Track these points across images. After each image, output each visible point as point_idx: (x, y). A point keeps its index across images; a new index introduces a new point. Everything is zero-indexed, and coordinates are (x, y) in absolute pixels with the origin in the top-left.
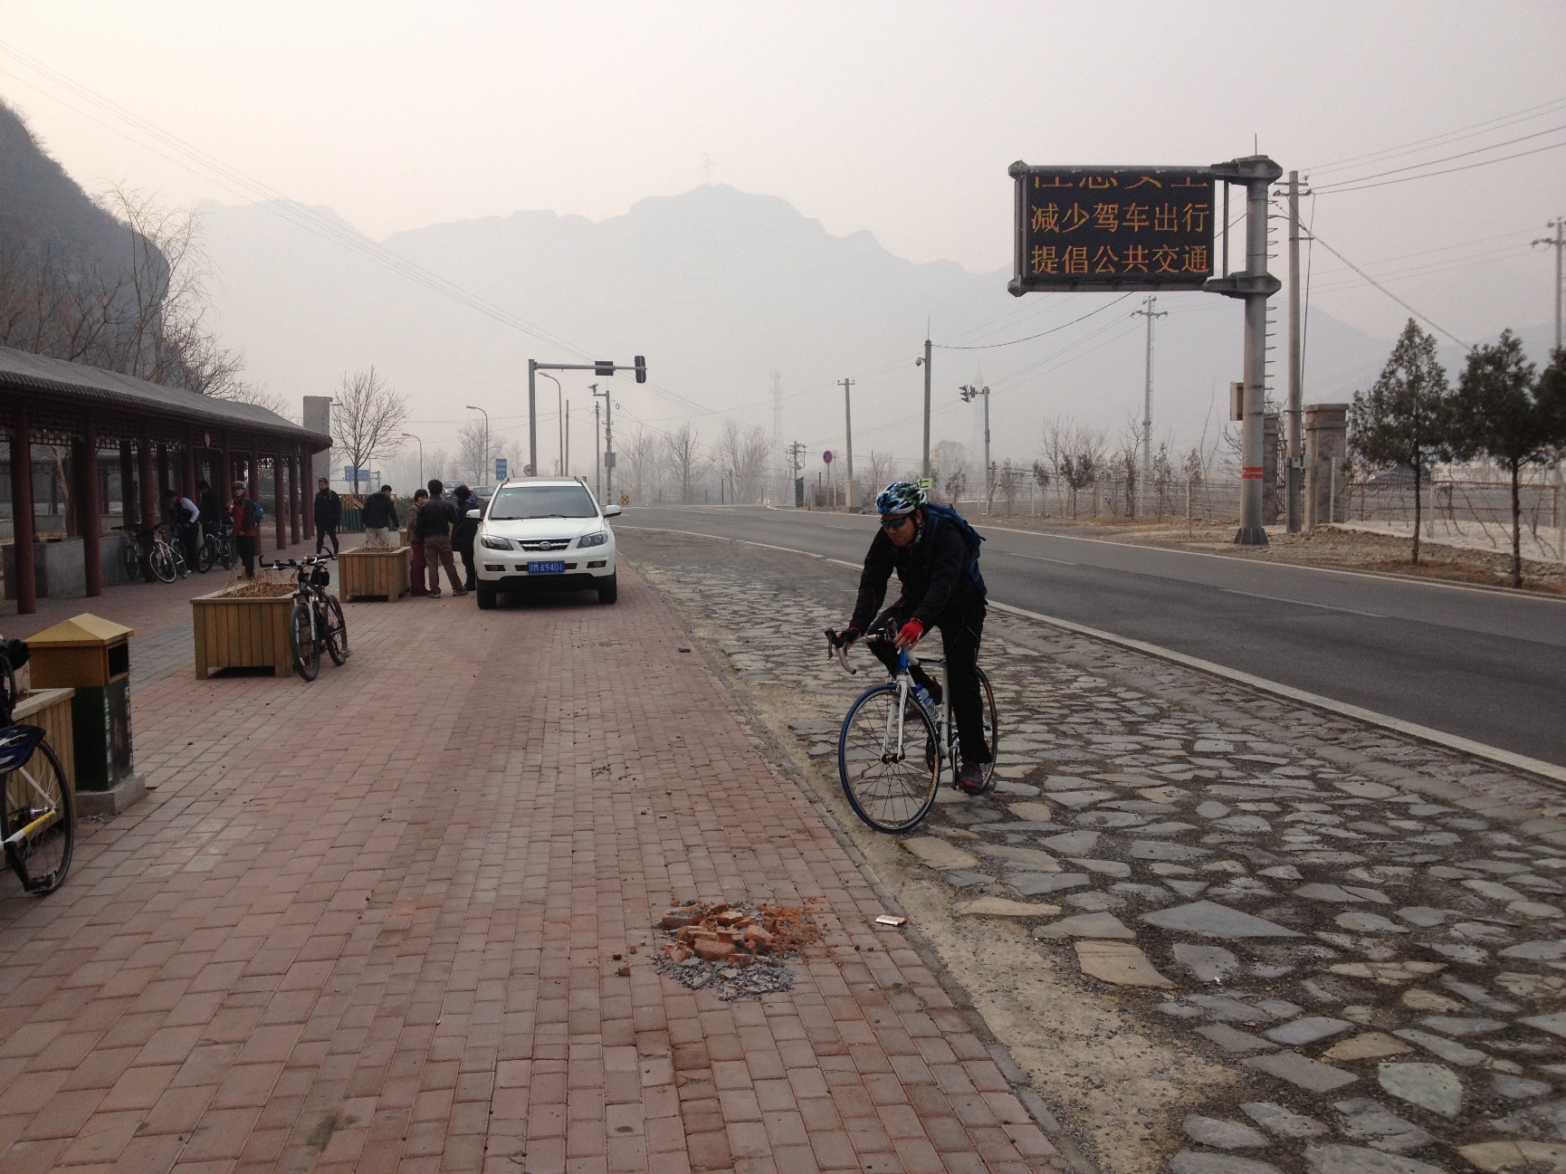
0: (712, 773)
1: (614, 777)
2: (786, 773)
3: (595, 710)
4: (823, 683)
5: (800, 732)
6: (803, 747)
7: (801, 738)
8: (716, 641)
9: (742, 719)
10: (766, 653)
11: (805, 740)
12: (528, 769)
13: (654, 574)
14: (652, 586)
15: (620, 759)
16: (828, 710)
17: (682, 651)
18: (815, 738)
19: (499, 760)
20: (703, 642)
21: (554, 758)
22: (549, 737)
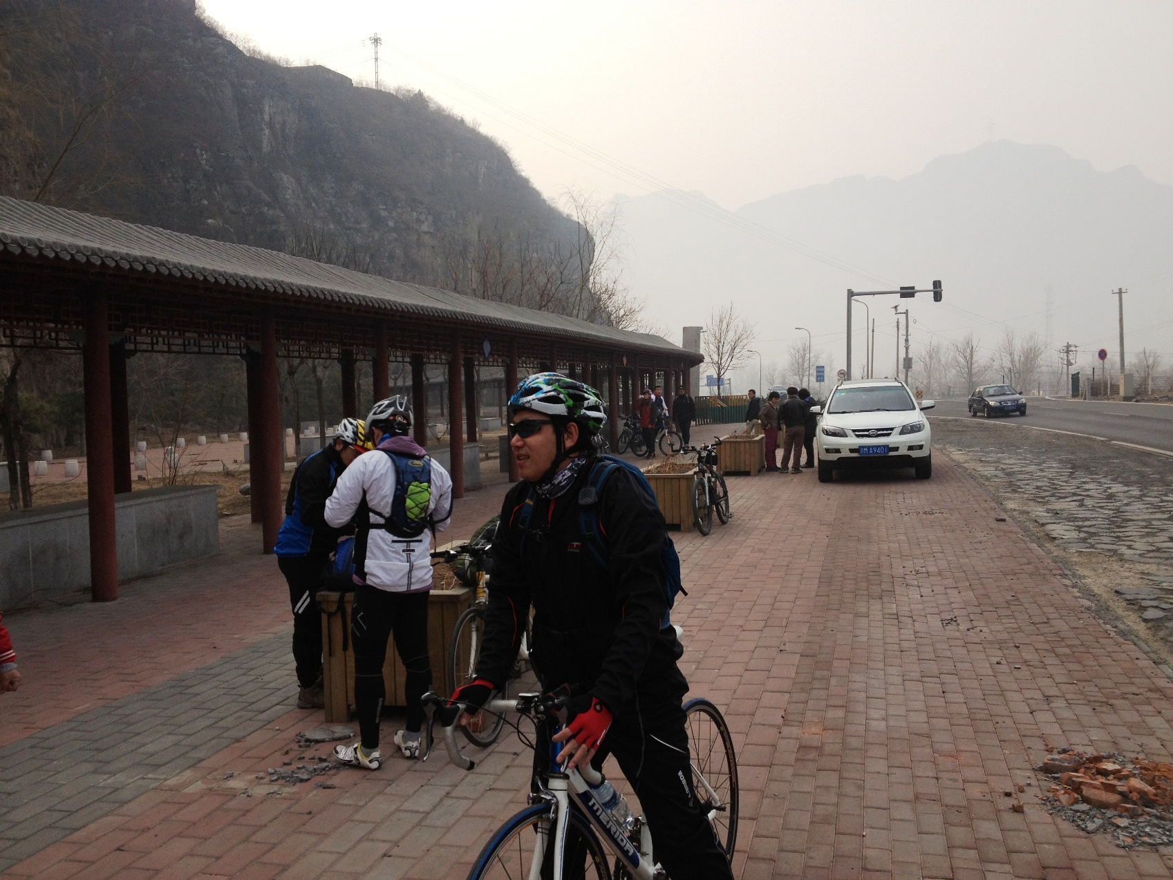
0: (1053, 630)
1: (963, 627)
2: (1122, 633)
3: (932, 569)
4: (1139, 552)
5: (1129, 597)
6: (1135, 611)
7: (1131, 602)
8: (1028, 513)
9: (1067, 582)
10: (1077, 523)
11: (1134, 604)
12: (887, 616)
13: (957, 455)
14: (959, 465)
15: (964, 612)
16: (1150, 578)
17: (998, 520)
18: (1145, 603)
19: (862, 607)
20: (1015, 513)
21: (907, 609)
22: (898, 590)
